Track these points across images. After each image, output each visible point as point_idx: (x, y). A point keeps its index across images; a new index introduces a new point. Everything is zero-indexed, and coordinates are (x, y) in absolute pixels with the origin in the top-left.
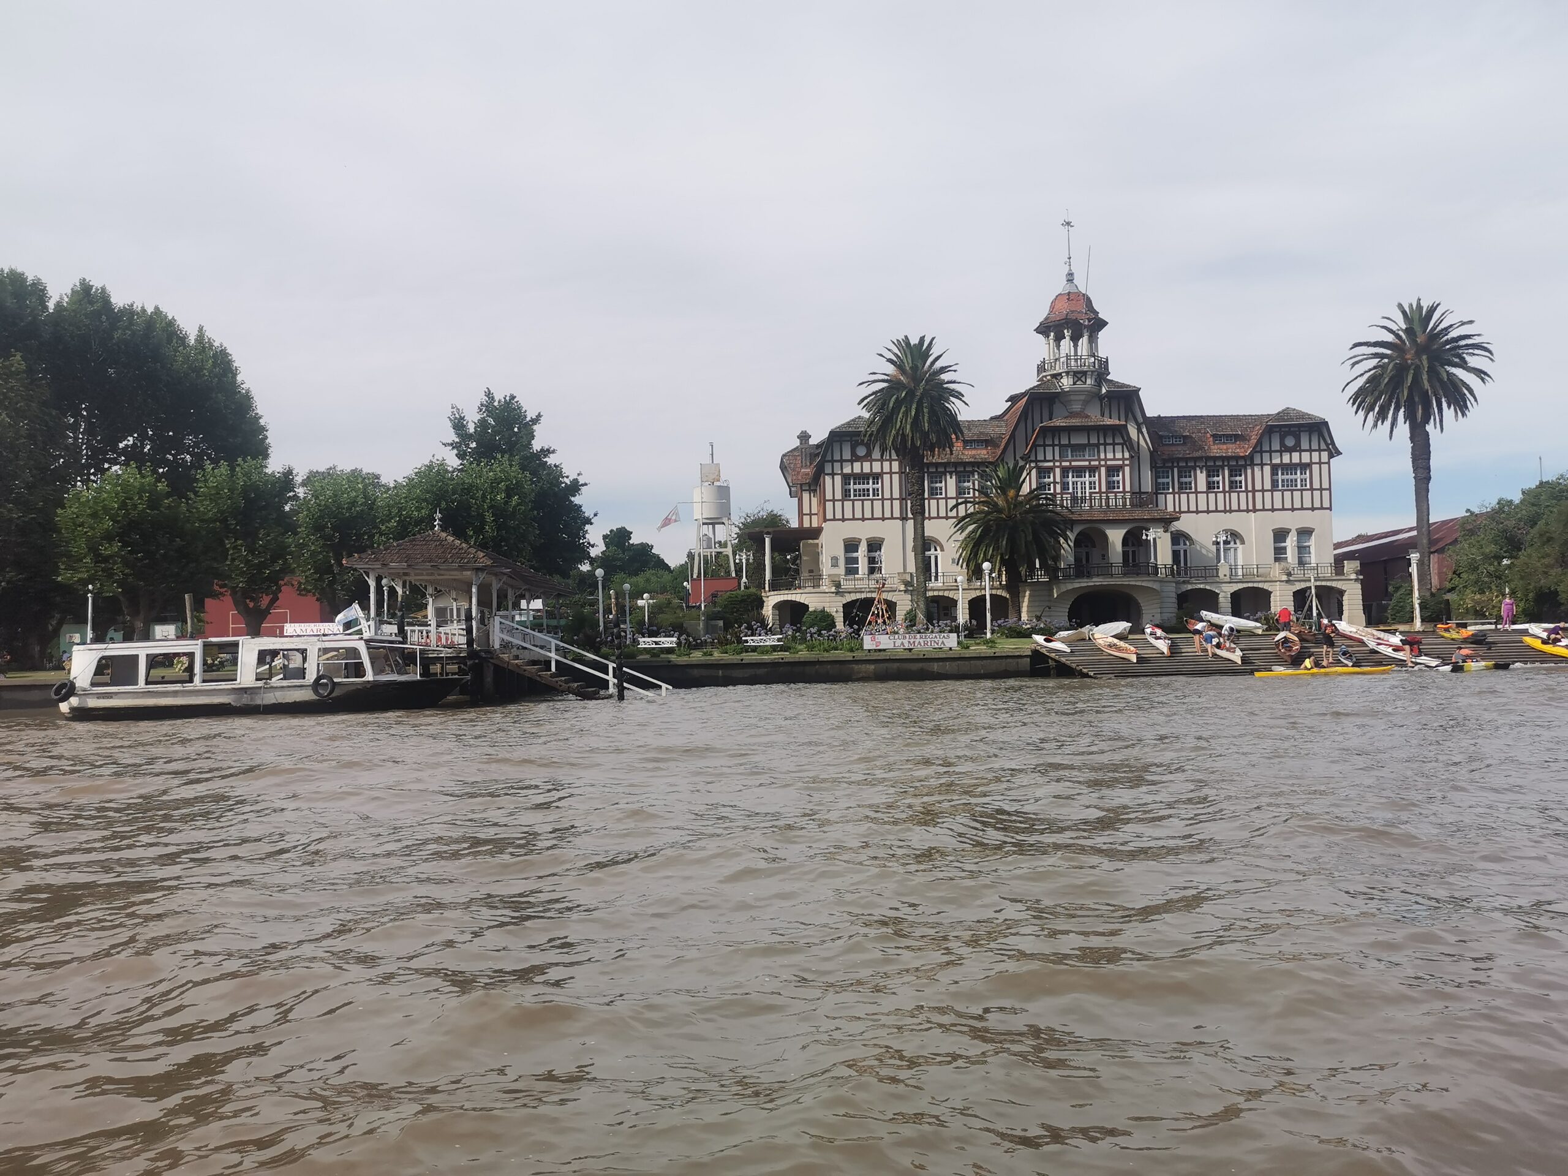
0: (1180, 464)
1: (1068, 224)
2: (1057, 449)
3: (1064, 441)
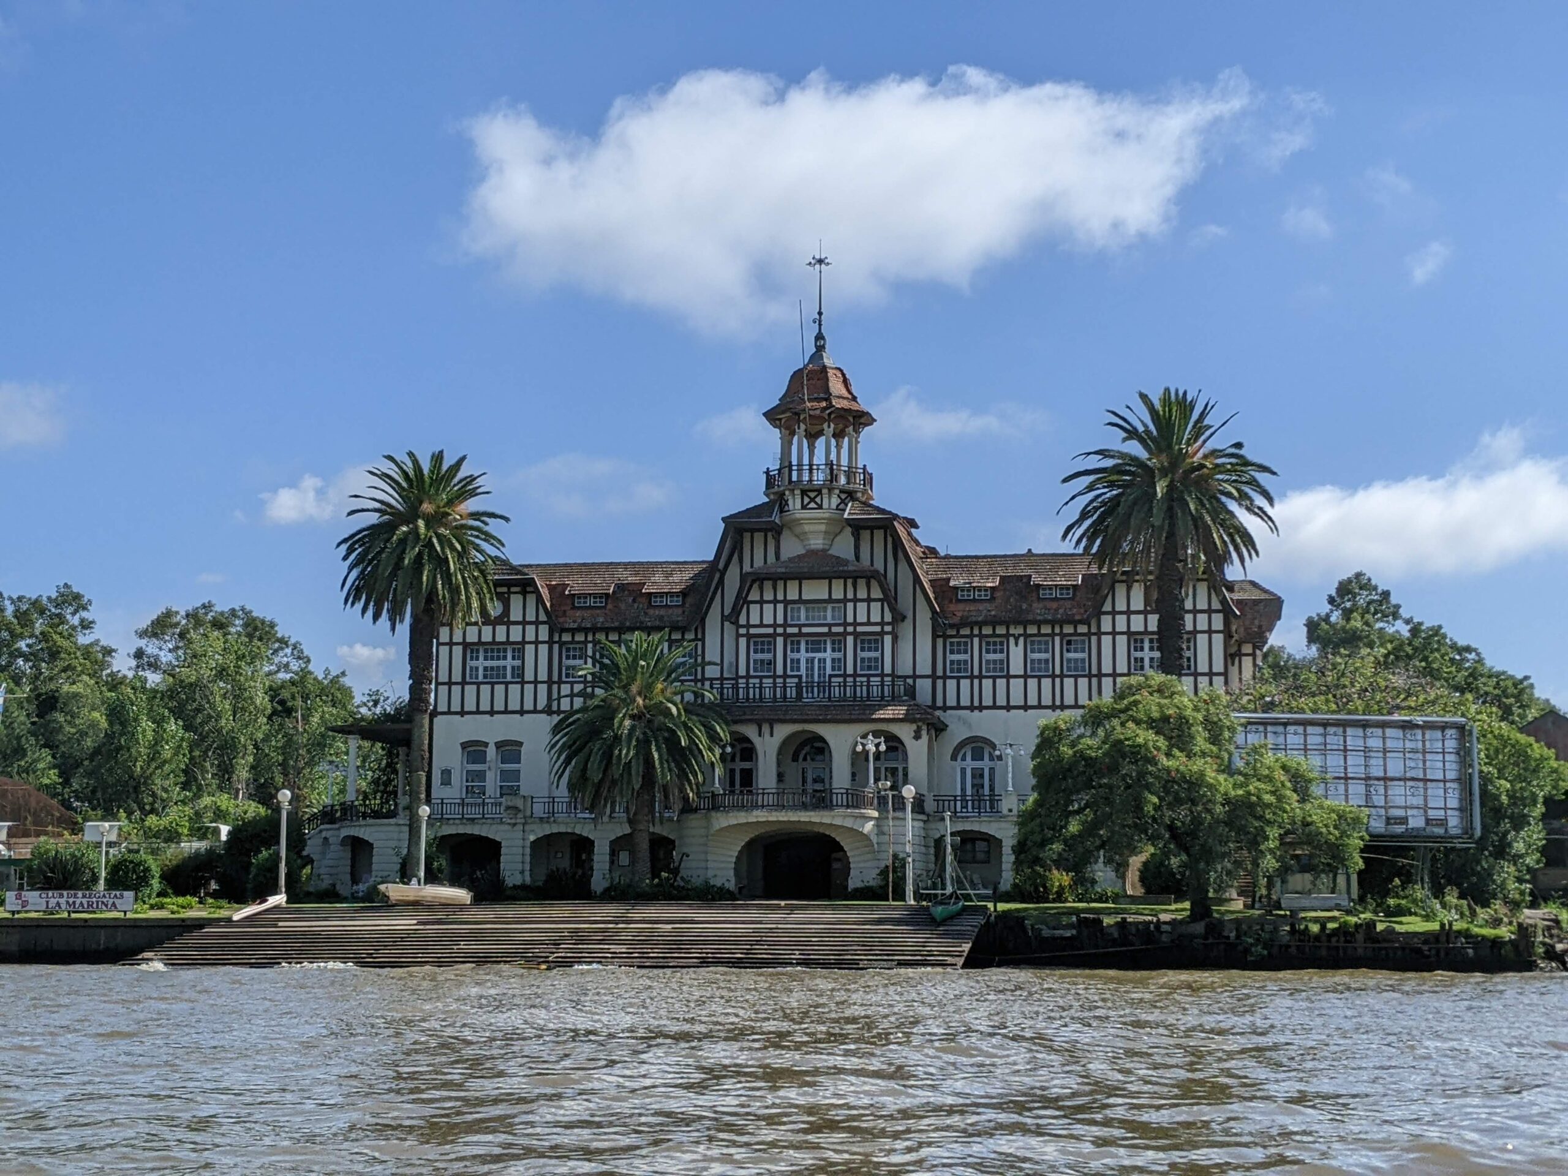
0: (984, 632)
1: (820, 261)
2: (780, 607)
3: (793, 595)
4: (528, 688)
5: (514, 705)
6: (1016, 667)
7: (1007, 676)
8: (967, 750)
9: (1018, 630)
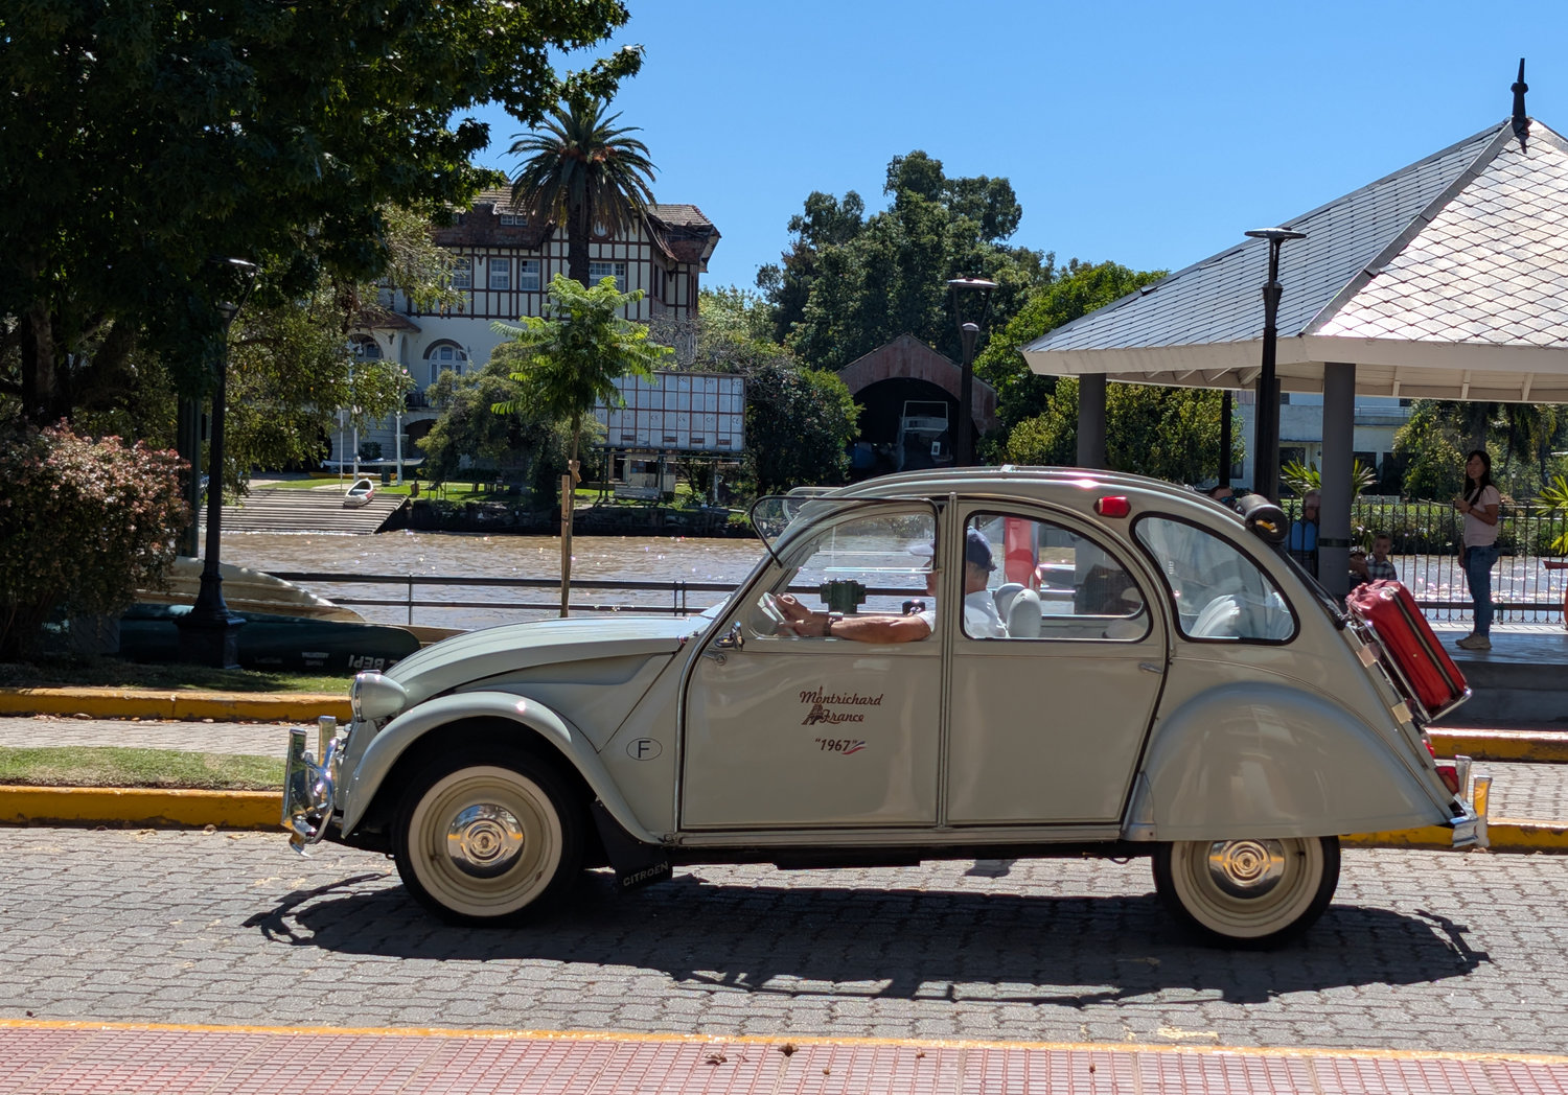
0: (453, 252)
6: (480, 283)
7: (473, 290)
8: (437, 349)
9: (483, 251)
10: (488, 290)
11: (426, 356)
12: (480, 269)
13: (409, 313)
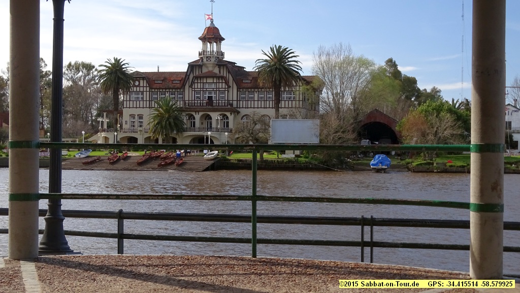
0: (249, 90)
2: (202, 84)
3: (205, 81)
4: (145, 102)
5: (141, 106)
6: (256, 99)
7: (254, 101)
8: (245, 117)
9: (257, 90)
10: (258, 101)
11: (242, 119)
12: (256, 95)
13: (237, 107)
